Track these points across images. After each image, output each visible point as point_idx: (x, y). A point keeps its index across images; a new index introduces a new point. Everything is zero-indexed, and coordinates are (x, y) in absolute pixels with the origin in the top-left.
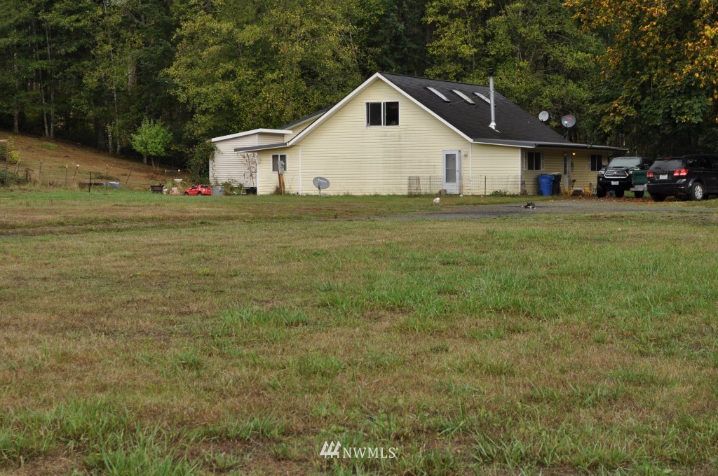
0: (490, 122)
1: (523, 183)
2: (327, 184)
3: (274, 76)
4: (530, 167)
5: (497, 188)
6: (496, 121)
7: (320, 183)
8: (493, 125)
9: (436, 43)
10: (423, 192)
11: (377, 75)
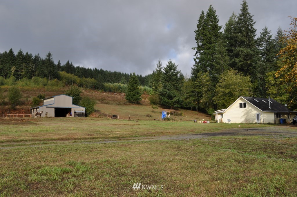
0: (269, 106)
1: (275, 121)
2: (230, 121)
3: (233, 99)
4: (277, 117)
5: (269, 122)
6: (270, 106)
7: (229, 121)
8: (270, 107)
9: (268, 91)
10: (250, 123)
11: (241, 97)
